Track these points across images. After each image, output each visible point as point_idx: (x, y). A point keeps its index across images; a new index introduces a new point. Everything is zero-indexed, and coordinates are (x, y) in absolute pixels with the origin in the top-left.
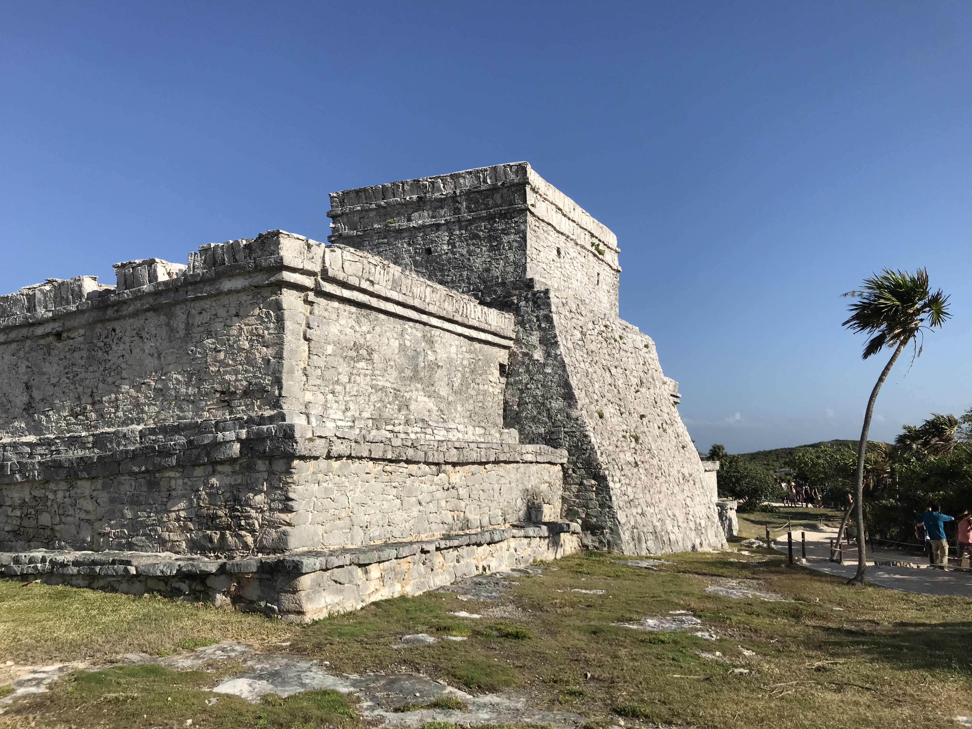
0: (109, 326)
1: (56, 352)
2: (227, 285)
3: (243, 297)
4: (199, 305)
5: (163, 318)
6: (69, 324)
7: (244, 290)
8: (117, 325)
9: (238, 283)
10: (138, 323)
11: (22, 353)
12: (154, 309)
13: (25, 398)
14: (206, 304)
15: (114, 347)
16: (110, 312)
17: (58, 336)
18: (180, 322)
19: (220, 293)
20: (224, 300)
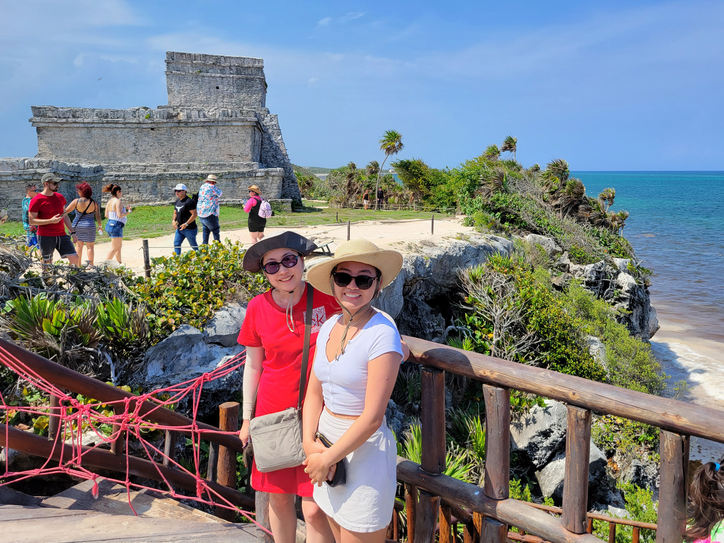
0: (180, 129)
1: (151, 134)
2: (235, 124)
3: (239, 128)
4: (222, 128)
5: (206, 130)
6: (160, 126)
7: (241, 126)
8: (183, 129)
9: (240, 124)
10: (194, 129)
11: (132, 133)
12: (202, 126)
13: (133, 149)
14: (225, 128)
15: (182, 135)
16: (182, 125)
17: (152, 129)
18: (214, 131)
19: (232, 125)
20: (232, 128)
